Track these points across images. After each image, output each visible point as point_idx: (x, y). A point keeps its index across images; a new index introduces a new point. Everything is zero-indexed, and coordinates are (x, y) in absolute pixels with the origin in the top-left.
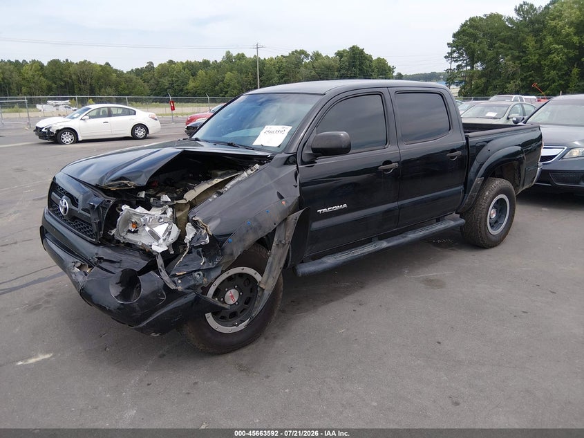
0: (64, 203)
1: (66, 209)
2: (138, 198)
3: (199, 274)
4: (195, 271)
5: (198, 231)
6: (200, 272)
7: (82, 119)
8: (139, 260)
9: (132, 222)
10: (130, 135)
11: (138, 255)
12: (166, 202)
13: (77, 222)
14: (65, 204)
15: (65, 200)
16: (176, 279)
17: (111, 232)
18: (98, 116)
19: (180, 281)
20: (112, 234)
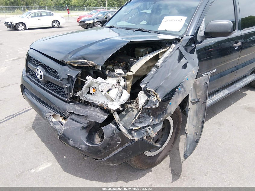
0: (39, 72)
1: (41, 76)
2: (95, 70)
3: (149, 129)
4: (146, 126)
5: (149, 97)
6: (150, 127)
7: (27, 18)
8: (101, 115)
9: (93, 88)
10: (51, 26)
11: (99, 111)
12: (120, 74)
13: (50, 84)
14: (41, 72)
15: (39, 70)
16: (133, 132)
17: (76, 94)
18: (35, 16)
19: (135, 134)
20: (77, 95)
